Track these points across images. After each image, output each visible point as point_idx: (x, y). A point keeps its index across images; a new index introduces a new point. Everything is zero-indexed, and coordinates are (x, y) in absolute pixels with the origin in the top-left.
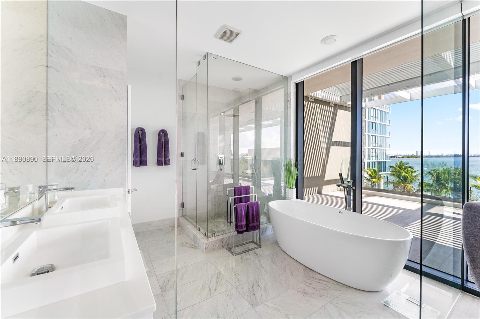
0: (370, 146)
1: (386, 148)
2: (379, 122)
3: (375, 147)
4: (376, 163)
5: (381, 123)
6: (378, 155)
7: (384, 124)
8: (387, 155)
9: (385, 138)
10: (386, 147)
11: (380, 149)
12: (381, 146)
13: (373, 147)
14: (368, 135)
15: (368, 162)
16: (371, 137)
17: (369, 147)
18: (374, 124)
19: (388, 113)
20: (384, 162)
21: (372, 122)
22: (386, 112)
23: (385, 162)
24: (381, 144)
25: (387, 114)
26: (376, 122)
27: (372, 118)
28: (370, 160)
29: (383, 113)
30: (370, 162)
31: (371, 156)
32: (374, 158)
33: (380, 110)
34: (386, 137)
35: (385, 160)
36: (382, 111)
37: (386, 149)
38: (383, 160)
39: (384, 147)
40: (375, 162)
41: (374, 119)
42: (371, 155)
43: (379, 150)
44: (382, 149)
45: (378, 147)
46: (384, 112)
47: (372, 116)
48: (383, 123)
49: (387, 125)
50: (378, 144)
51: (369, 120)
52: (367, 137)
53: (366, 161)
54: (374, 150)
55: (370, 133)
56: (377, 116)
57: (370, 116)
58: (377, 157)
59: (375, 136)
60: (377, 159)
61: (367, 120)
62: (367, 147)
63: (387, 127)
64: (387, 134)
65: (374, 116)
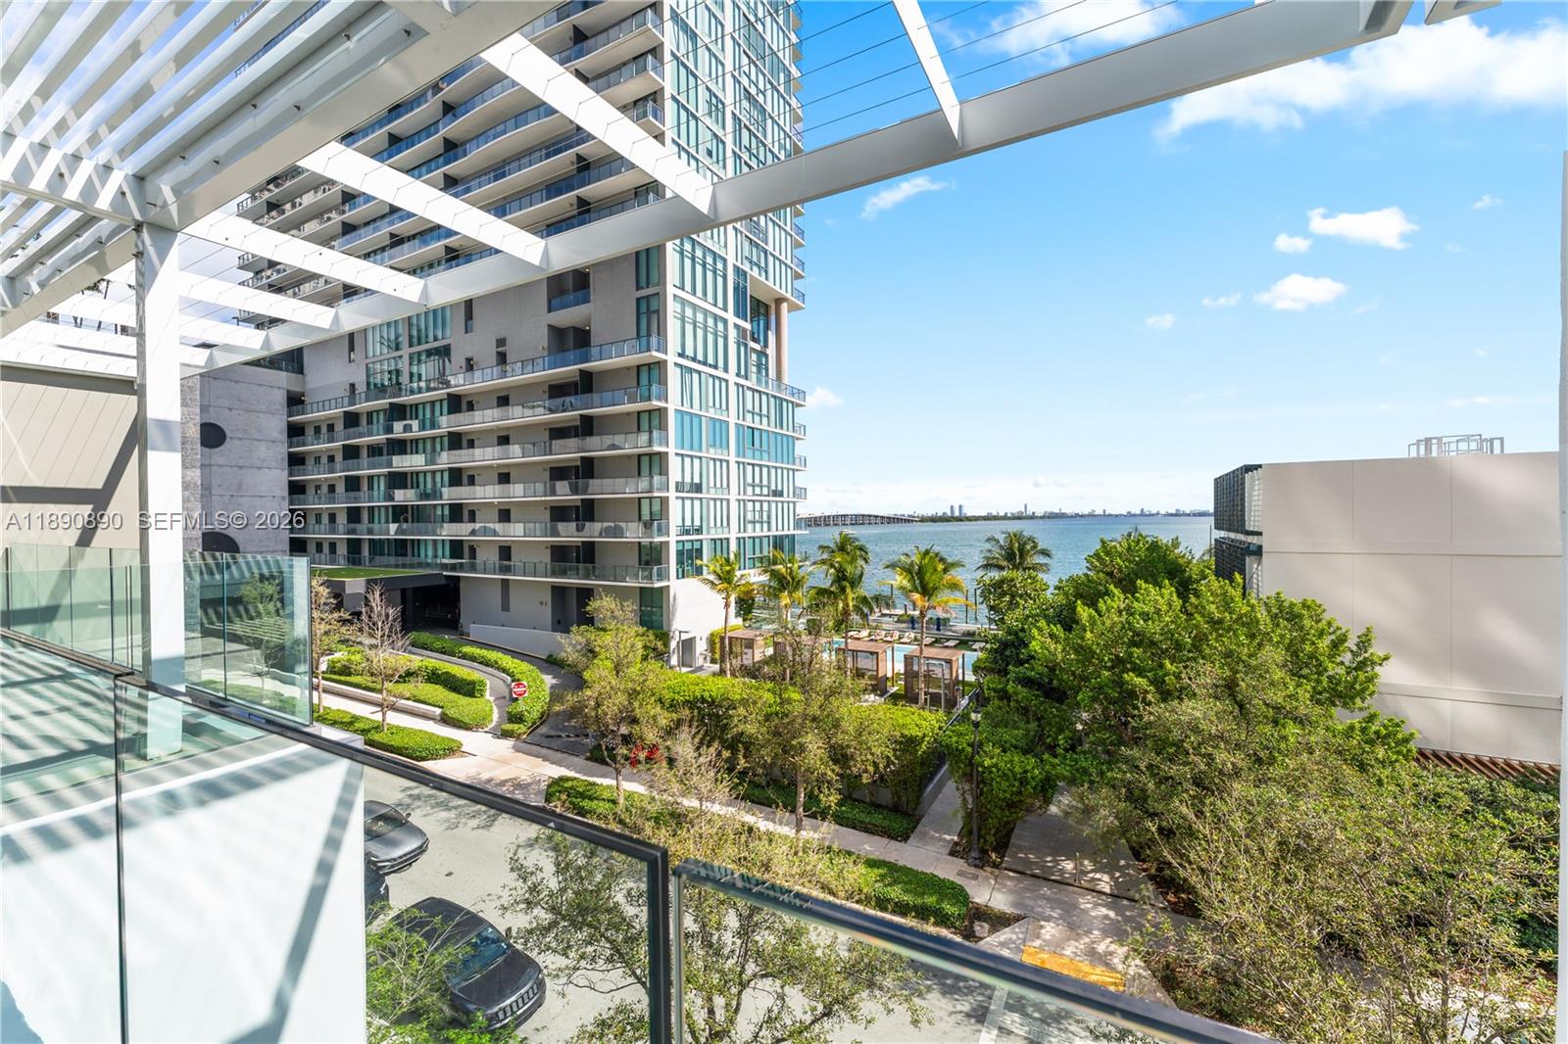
0: (745, 493)
1: (794, 500)
2: (772, 429)
3: (761, 495)
4: (765, 541)
5: (778, 431)
6: (769, 517)
7: (787, 433)
8: (797, 512)
9: (791, 472)
10: (794, 497)
11: (777, 502)
12: (777, 493)
13: (754, 495)
14: (738, 463)
15: (738, 539)
16: (749, 468)
17: (741, 497)
18: (757, 434)
19: (798, 405)
20: (787, 536)
21: (748, 427)
22: (792, 403)
23: (794, 535)
24: (779, 488)
25: (796, 409)
26: (765, 426)
27: (749, 416)
28: (744, 532)
29: (785, 404)
30: (744, 538)
31: (750, 522)
32: (758, 526)
33: (775, 397)
34: (793, 470)
35: (792, 532)
36: (781, 399)
37: (794, 503)
38: (786, 532)
39: (788, 496)
40: (761, 538)
41: (757, 418)
42: (750, 517)
43: (773, 505)
44: (782, 502)
45: (768, 495)
46: (787, 401)
47: (748, 412)
48: (784, 432)
49: (798, 439)
50: (769, 487)
51: (740, 422)
52: (733, 467)
53: (733, 537)
54: (758, 505)
55: (744, 457)
56: (764, 412)
57: (743, 411)
58: (769, 523)
59: (761, 466)
60: (769, 530)
61: (732, 420)
62: (733, 496)
63: (797, 442)
64: (797, 461)
65: (757, 410)
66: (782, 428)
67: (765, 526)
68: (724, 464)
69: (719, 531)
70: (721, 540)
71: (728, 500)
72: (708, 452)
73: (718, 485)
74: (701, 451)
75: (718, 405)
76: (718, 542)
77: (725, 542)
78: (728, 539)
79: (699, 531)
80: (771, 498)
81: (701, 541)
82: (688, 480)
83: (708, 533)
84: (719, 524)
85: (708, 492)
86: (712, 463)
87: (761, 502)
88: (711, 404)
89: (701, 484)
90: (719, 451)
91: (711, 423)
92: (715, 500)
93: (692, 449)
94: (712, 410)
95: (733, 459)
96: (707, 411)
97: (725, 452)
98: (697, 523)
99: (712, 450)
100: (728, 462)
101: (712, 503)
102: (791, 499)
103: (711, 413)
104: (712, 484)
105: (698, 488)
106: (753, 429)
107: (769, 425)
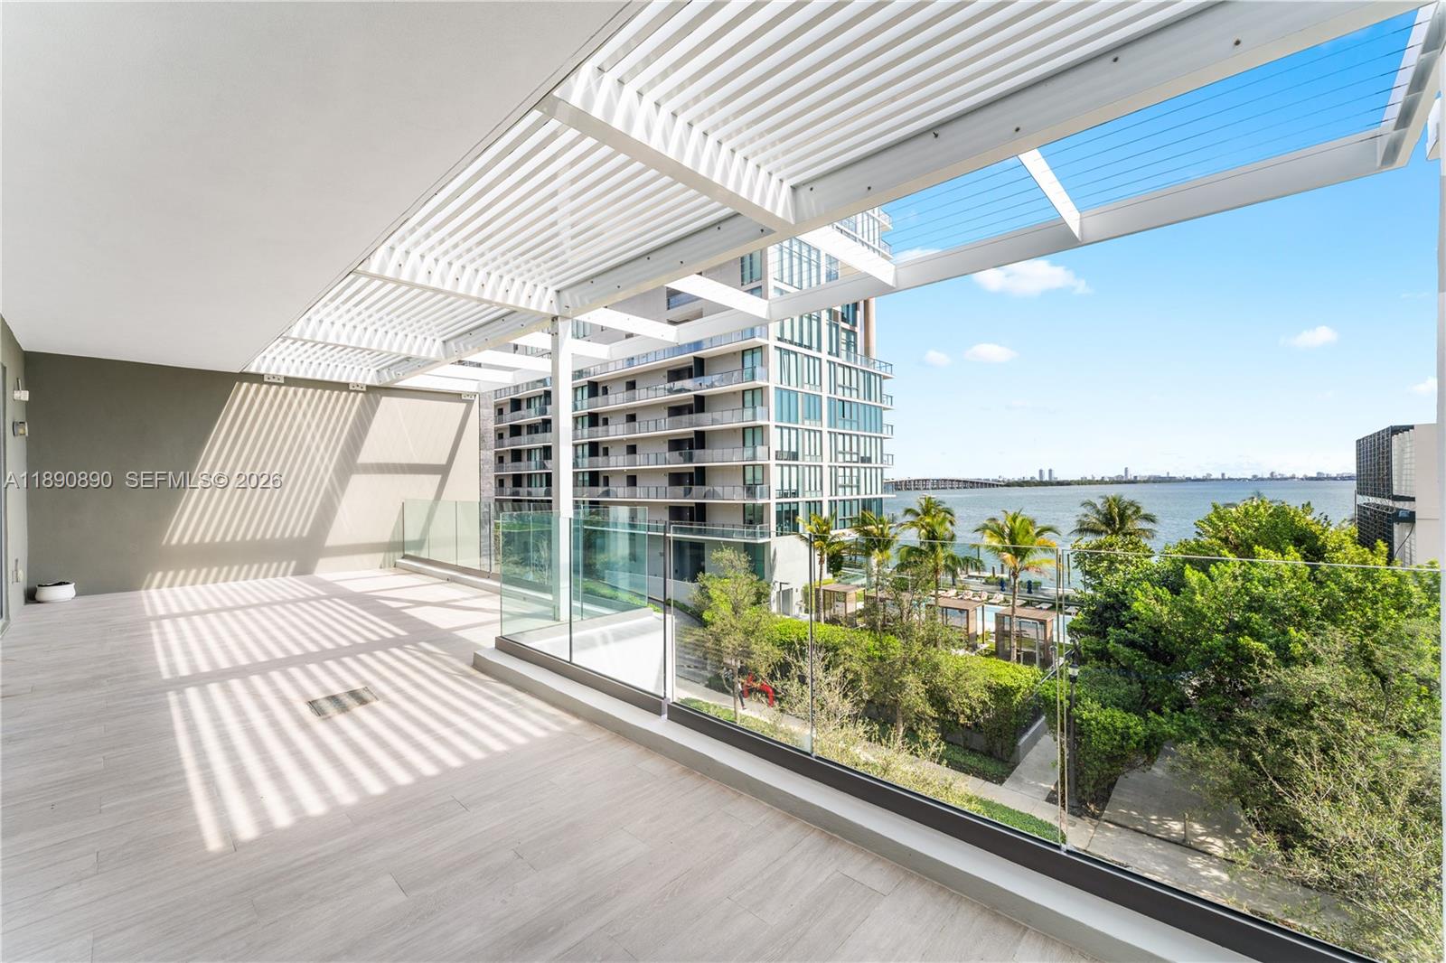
0: (836, 461)
1: (882, 466)
2: (861, 401)
3: (851, 462)
4: (855, 503)
5: (867, 402)
6: (858, 481)
7: (875, 404)
8: (885, 477)
9: (879, 440)
10: (882, 463)
11: (865, 468)
12: (866, 460)
13: (845, 461)
14: (830, 433)
15: (830, 501)
16: (840, 437)
17: (833, 464)
18: (847, 405)
19: (886, 378)
20: (875, 499)
21: (839, 400)
22: (880, 375)
23: (881, 499)
24: (868, 455)
25: (884, 381)
26: (854, 399)
27: (840, 390)
28: (836, 495)
29: (873, 377)
30: (835, 501)
31: (841, 486)
32: (848, 490)
33: (864, 371)
34: (881, 438)
35: (879, 496)
36: (870, 373)
37: (882, 468)
38: (874, 496)
39: (876, 462)
40: (850, 501)
41: (847, 391)
42: (840, 481)
43: (862, 471)
44: (871, 468)
45: (857, 462)
46: (875, 374)
47: (839, 386)
48: (872, 403)
49: (885, 409)
50: (858, 454)
51: (832, 396)
52: (826, 437)
53: (826, 499)
54: (848, 471)
55: (835, 427)
56: (854, 385)
57: (834, 386)
58: (858, 487)
59: (851, 435)
60: (858, 494)
61: (825, 394)
62: (826, 464)
63: (884, 412)
64: (885, 429)
65: (847, 384)
66: (870, 400)
67: (855, 490)
68: (818, 434)
69: (814, 494)
70: (815, 502)
71: (821, 467)
72: (803, 423)
73: (813, 453)
74: (797, 423)
75: (812, 382)
76: (812, 505)
77: (818, 504)
78: (821, 502)
79: (795, 494)
80: (860, 465)
81: (797, 503)
82: (786, 449)
83: (804, 496)
84: (813, 488)
85: (803, 460)
86: (806, 433)
87: (851, 468)
88: (806, 381)
89: (797, 453)
90: (813, 422)
91: (806, 398)
92: (810, 466)
93: (789, 421)
94: (807, 386)
95: (825, 429)
96: (803, 387)
97: (819, 423)
98: (794, 487)
99: (807, 422)
100: (821, 432)
101: (807, 469)
102: (879, 465)
103: (807, 389)
104: (807, 453)
105: (795, 456)
106: (843, 402)
107: (858, 397)
